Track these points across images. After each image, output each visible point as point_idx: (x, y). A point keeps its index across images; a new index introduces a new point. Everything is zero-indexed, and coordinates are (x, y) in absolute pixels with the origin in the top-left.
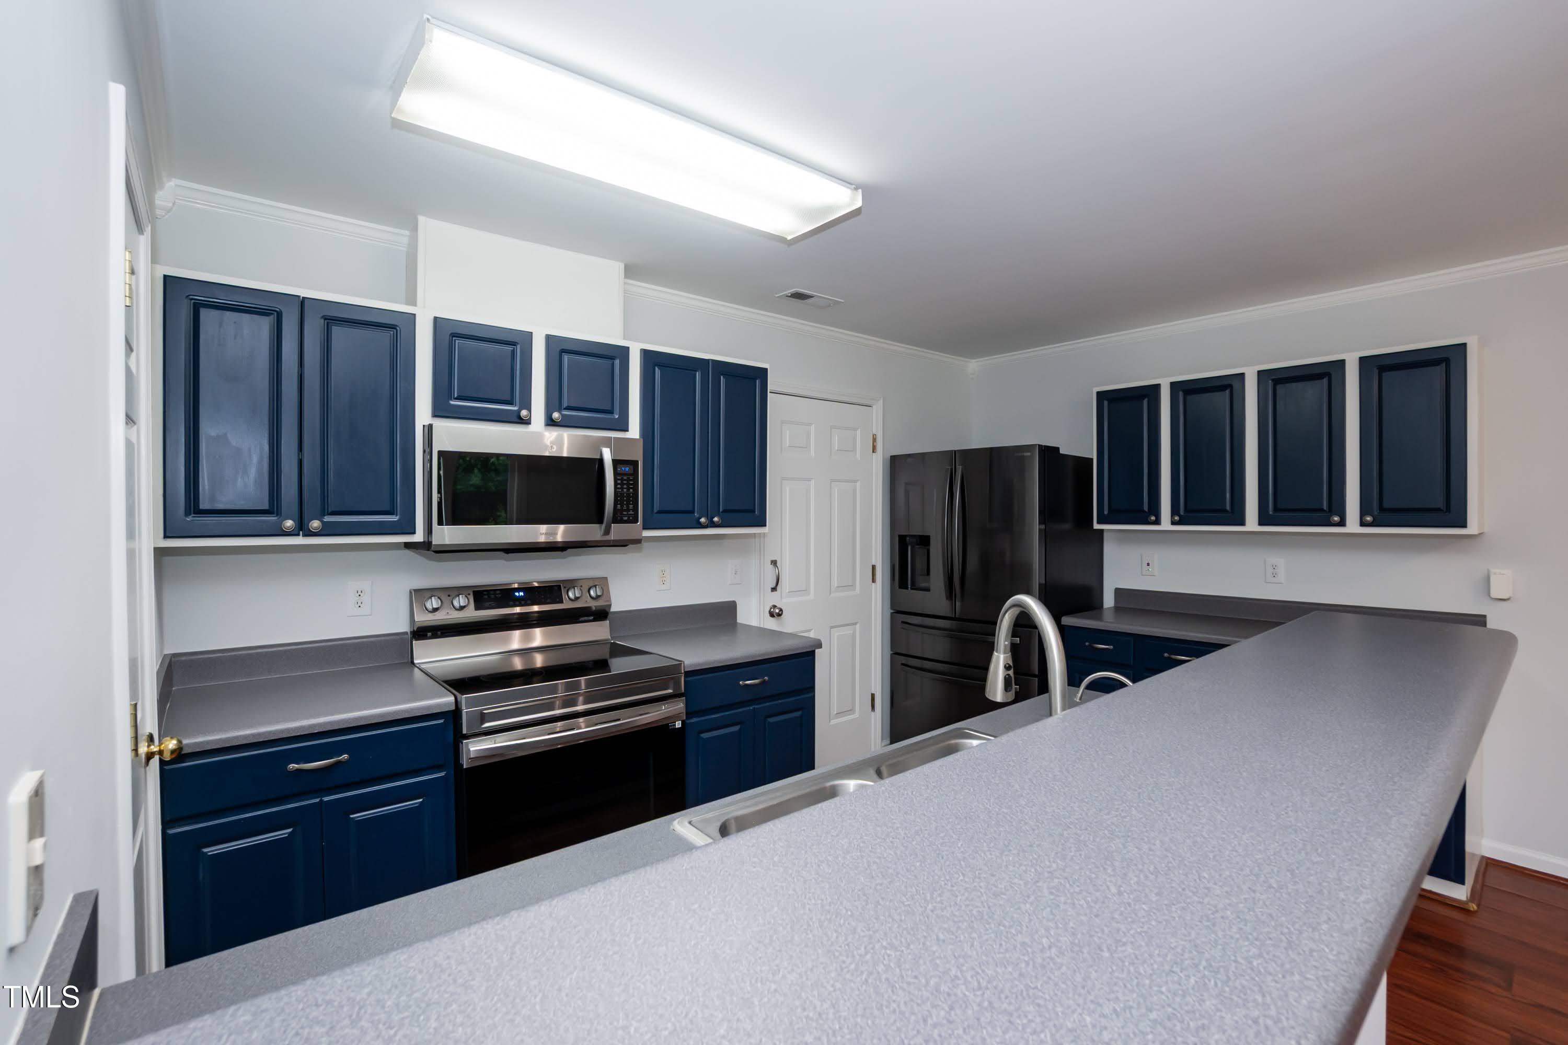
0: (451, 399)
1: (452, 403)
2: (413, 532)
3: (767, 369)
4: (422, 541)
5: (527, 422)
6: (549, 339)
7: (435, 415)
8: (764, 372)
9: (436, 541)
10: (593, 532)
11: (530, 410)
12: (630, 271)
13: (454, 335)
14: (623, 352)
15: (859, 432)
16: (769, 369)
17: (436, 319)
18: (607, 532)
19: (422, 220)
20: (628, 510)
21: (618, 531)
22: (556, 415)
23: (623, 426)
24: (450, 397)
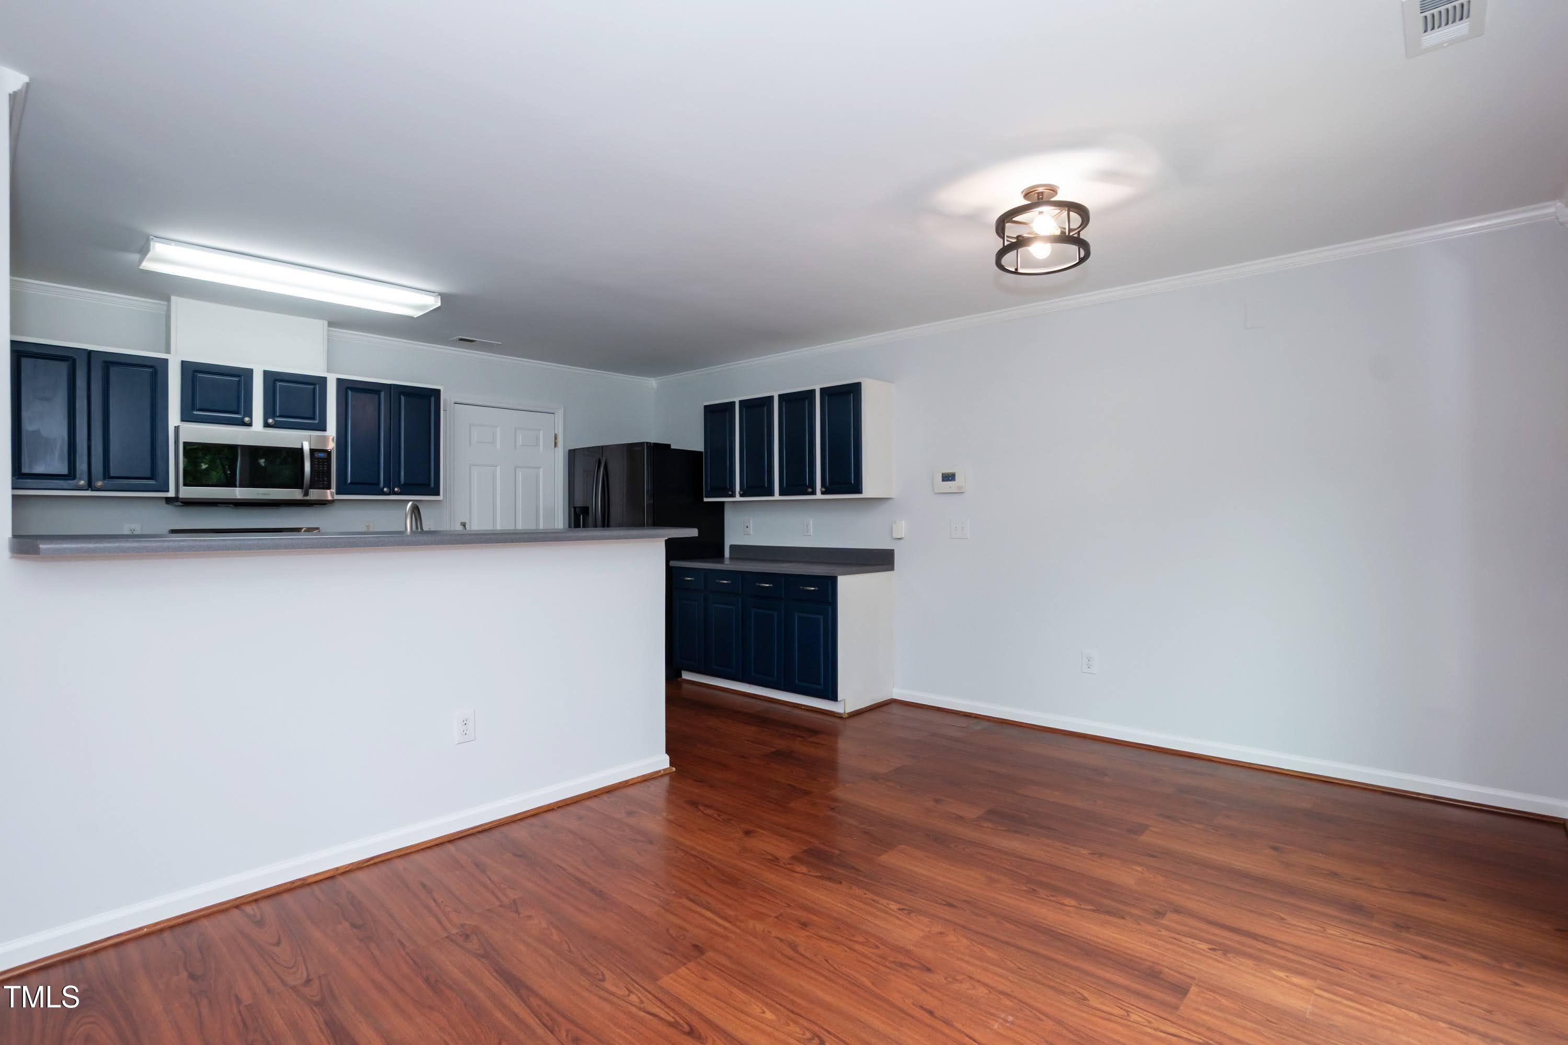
0: (194, 410)
1: (195, 413)
2: (168, 491)
3: (440, 390)
4: (174, 496)
5: (250, 425)
6: (267, 374)
7: (183, 420)
8: (438, 391)
9: (181, 495)
10: (295, 494)
11: (251, 417)
12: (331, 324)
13: (195, 371)
14: (323, 381)
15: (541, 432)
16: (441, 391)
17: (183, 362)
18: (306, 494)
19: (174, 299)
20: (324, 481)
21: (314, 494)
22: (270, 421)
23: (322, 427)
24: (193, 409)
